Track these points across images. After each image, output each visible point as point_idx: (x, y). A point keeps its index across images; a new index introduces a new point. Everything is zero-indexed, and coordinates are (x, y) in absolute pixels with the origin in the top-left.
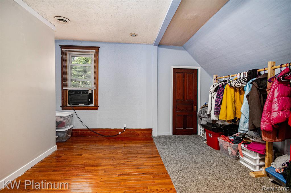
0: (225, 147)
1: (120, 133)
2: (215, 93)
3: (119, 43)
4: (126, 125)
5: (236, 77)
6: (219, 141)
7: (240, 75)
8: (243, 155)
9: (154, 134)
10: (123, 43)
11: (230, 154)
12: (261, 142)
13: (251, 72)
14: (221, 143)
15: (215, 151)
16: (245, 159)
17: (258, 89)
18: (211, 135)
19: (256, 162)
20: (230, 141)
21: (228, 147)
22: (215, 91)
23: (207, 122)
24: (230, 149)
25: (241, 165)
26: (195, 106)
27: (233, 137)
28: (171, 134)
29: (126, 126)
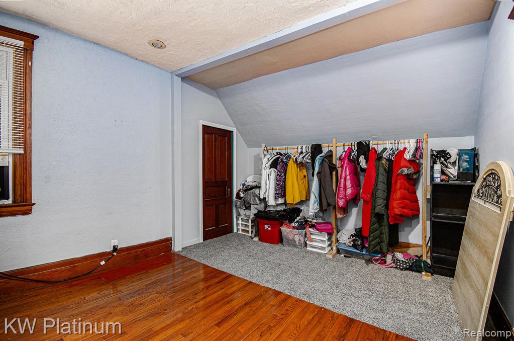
0: (291, 238)
1: (103, 263)
2: (272, 169)
3: (97, 44)
4: (116, 241)
5: (296, 150)
6: (281, 232)
7: (302, 148)
8: (312, 240)
9: (177, 247)
10: (107, 47)
11: (297, 243)
12: (322, 222)
13: (315, 147)
14: (285, 234)
15: (278, 247)
16: (314, 244)
17: (329, 166)
18: (269, 227)
19: (325, 244)
20: (294, 228)
21: (295, 236)
22: (272, 166)
23: (259, 211)
24: (297, 238)
25: (312, 252)
26: (229, 189)
27: (296, 222)
28: (202, 241)
29: (116, 244)
